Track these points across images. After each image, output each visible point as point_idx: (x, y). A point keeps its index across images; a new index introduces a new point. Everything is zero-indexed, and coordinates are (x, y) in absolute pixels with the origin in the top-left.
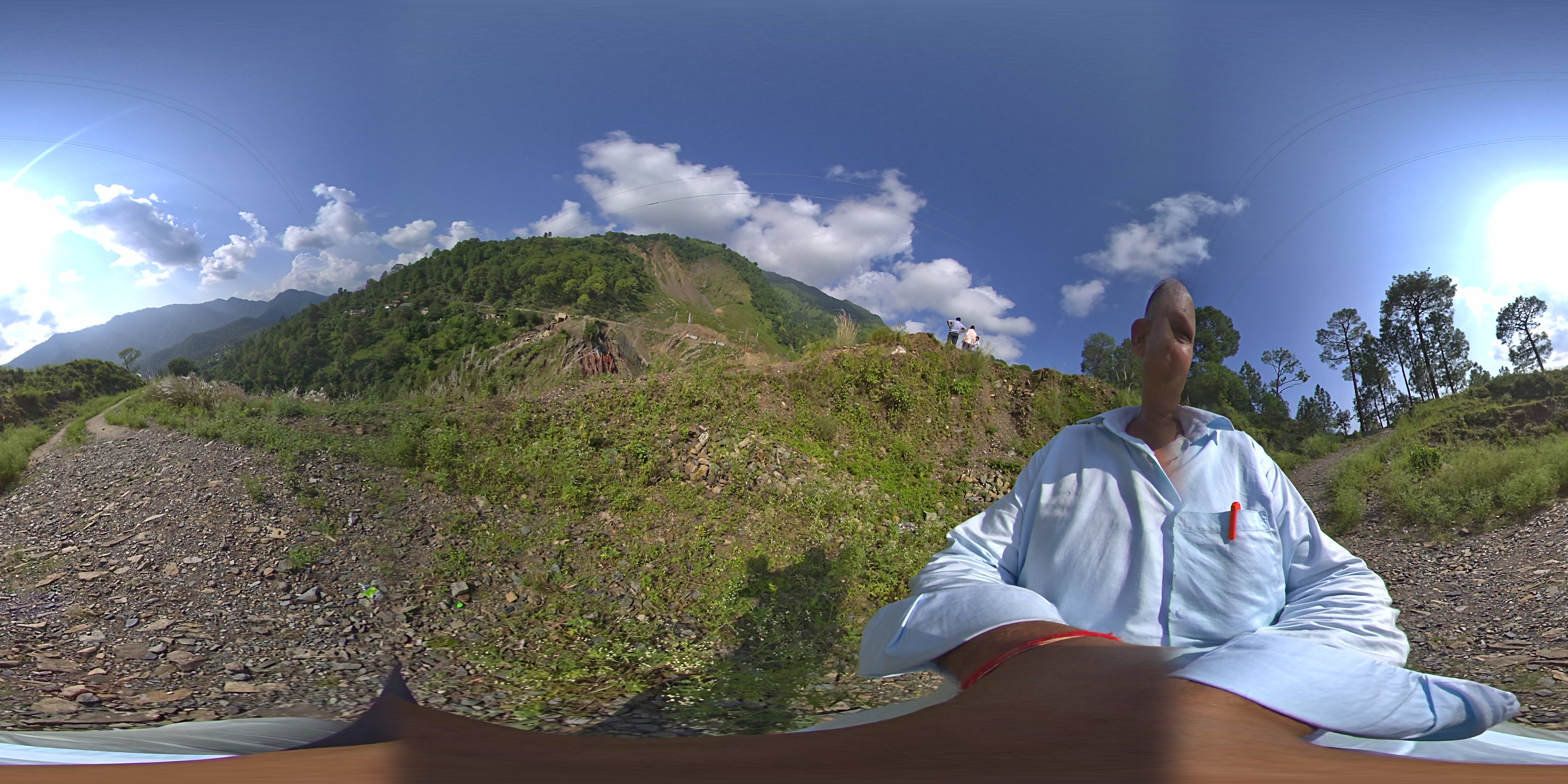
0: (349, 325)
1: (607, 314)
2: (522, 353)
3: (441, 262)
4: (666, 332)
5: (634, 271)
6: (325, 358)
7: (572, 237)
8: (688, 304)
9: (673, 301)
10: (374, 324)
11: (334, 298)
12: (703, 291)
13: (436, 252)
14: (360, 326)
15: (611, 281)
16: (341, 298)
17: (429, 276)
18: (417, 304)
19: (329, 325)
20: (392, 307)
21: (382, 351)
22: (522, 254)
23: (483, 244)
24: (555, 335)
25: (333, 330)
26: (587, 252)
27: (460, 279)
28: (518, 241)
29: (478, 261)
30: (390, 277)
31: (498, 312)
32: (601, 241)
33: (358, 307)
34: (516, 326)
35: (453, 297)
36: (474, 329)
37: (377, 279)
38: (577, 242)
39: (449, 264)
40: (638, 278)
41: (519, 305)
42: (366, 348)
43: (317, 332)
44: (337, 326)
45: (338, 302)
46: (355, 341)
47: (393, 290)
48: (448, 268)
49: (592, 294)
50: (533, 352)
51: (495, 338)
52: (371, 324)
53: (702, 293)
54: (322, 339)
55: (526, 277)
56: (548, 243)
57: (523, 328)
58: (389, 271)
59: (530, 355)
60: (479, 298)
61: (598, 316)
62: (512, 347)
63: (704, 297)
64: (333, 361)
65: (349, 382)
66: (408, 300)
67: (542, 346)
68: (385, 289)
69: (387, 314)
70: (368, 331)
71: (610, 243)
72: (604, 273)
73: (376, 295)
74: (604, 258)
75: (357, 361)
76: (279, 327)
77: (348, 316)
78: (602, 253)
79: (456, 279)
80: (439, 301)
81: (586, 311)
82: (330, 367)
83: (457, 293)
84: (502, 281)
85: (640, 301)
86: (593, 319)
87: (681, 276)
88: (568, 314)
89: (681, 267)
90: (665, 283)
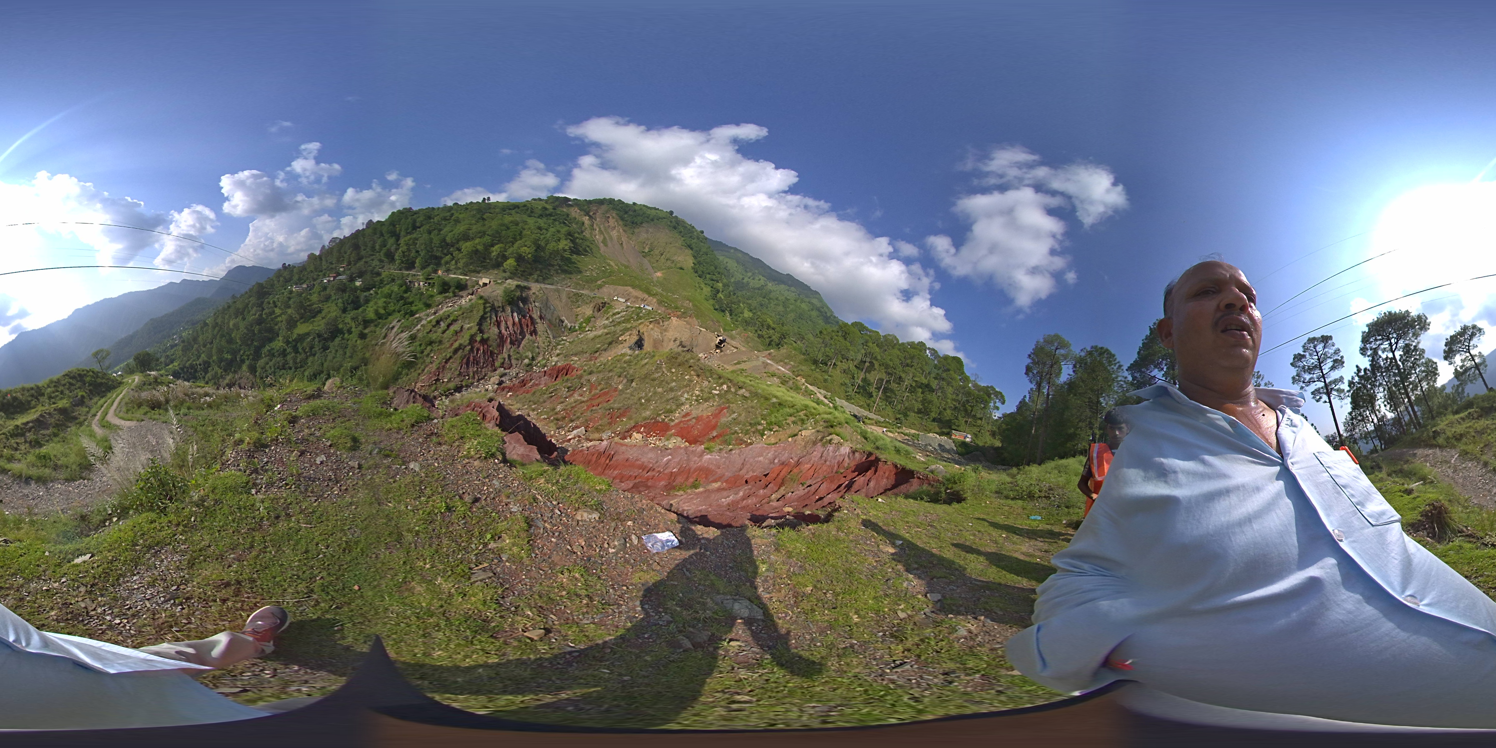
0: (292, 301)
1: (533, 277)
3: (375, 233)
4: (594, 294)
5: (571, 234)
8: (626, 267)
9: (610, 263)
10: (314, 298)
11: (279, 272)
12: (645, 255)
13: (370, 224)
14: (302, 300)
15: (541, 244)
16: (287, 272)
17: (363, 246)
18: (352, 277)
20: (330, 281)
21: (320, 325)
22: (458, 219)
25: (278, 306)
26: (525, 215)
27: (394, 248)
28: (455, 207)
29: (410, 229)
30: (328, 249)
31: (426, 280)
32: (541, 205)
33: (300, 281)
34: (441, 293)
35: (385, 266)
36: (403, 298)
37: (317, 252)
38: (515, 207)
39: (382, 234)
40: (574, 241)
41: (446, 271)
42: (307, 322)
43: (263, 310)
44: (281, 303)
45: (282, 277)
46: (297, 317)
47: (331, 264)
48: (381, 238)
49: (520, 258)
50: (453, 318)
51: (421, 305)
52: (311, 298)
53: (643, 257)
54: (268, 316)
55: (454, 244)
56: (482, 209)
57: (448, 294)
58: (327, 244)
60: (410, 266)
61: (522, 280)
62: (434, 314)
63: (645, 261)
64: (278, 336)
66: (343, 273)
68: (323, 263)
69: (325, 288)
70: (309, 305)
71: (549, 207)
72: (535, 237)
73: (316, 269)
74: (540, 222)
75: (299, 335)
77: (291, 292)
78: (540, 216)
79: (389, 249)
80: (372, 272)
81: (510, 275)
82: (276, 342)
83: (389, 262)
84: (432, 249)
85: (574, 263)
86: (515, 283)
87: (624, 239)
88: (491, 278)
89: (625, 231)
90: (606, 245)
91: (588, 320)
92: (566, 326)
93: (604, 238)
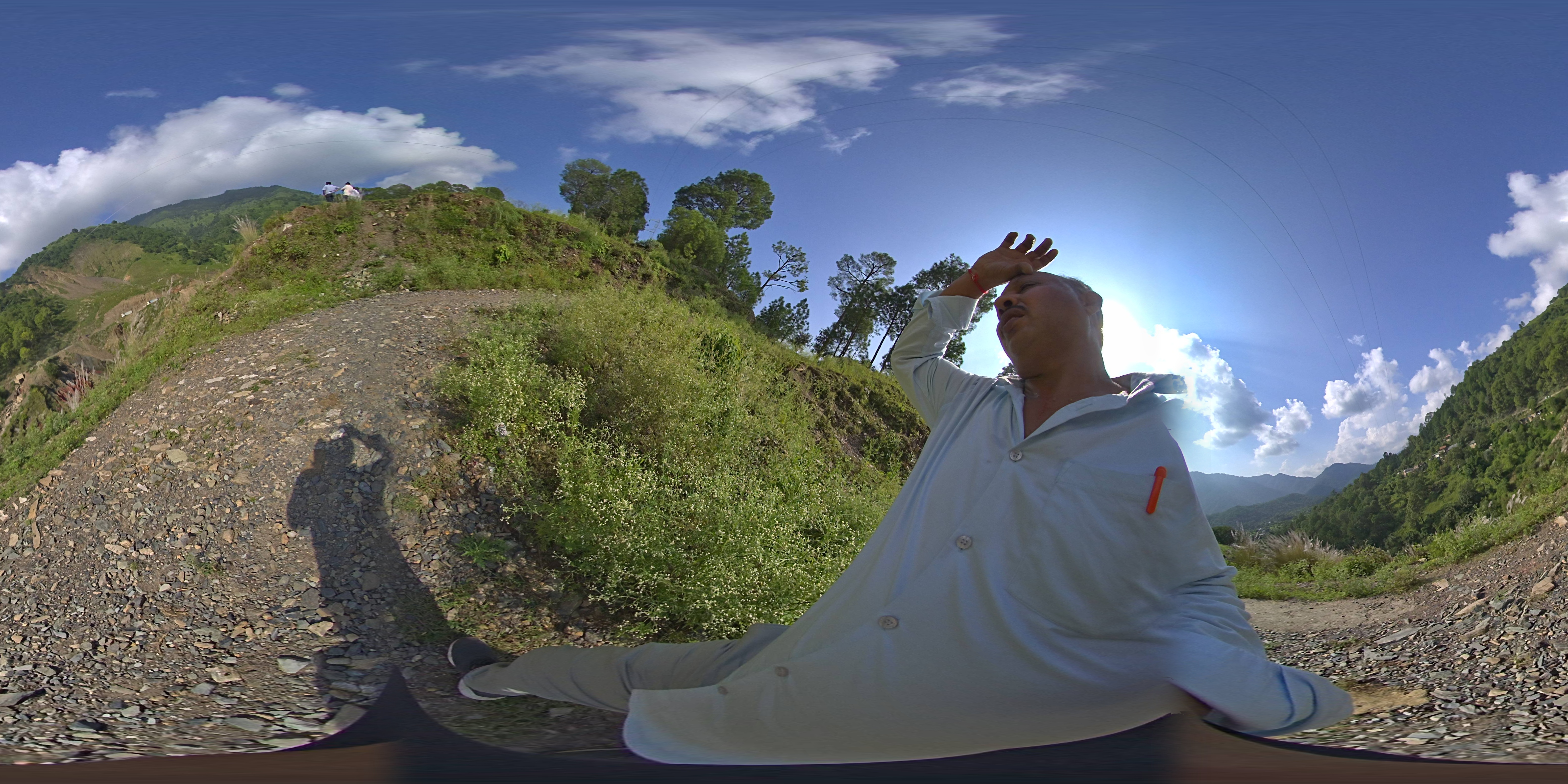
2: (14, 427)
4: (104, 327)
5: (38, 303)
8: (99, 293)
9: (85, 300)
12: (100, 273)
24: (28, 394)
49: (27, 344)
50: (23, 419)
53: (101, 276)
59: (21, 423)
61: (45, 357)
63: (105, 278)
67: (26, 410)
72: (20, 321)
81: (34, 360)
85: (64, 320)
86: (45, 361)
87: (72, 277)
88: (22, 372)
89: (65, 272)
90: (66, 293)
93: (60, 289)
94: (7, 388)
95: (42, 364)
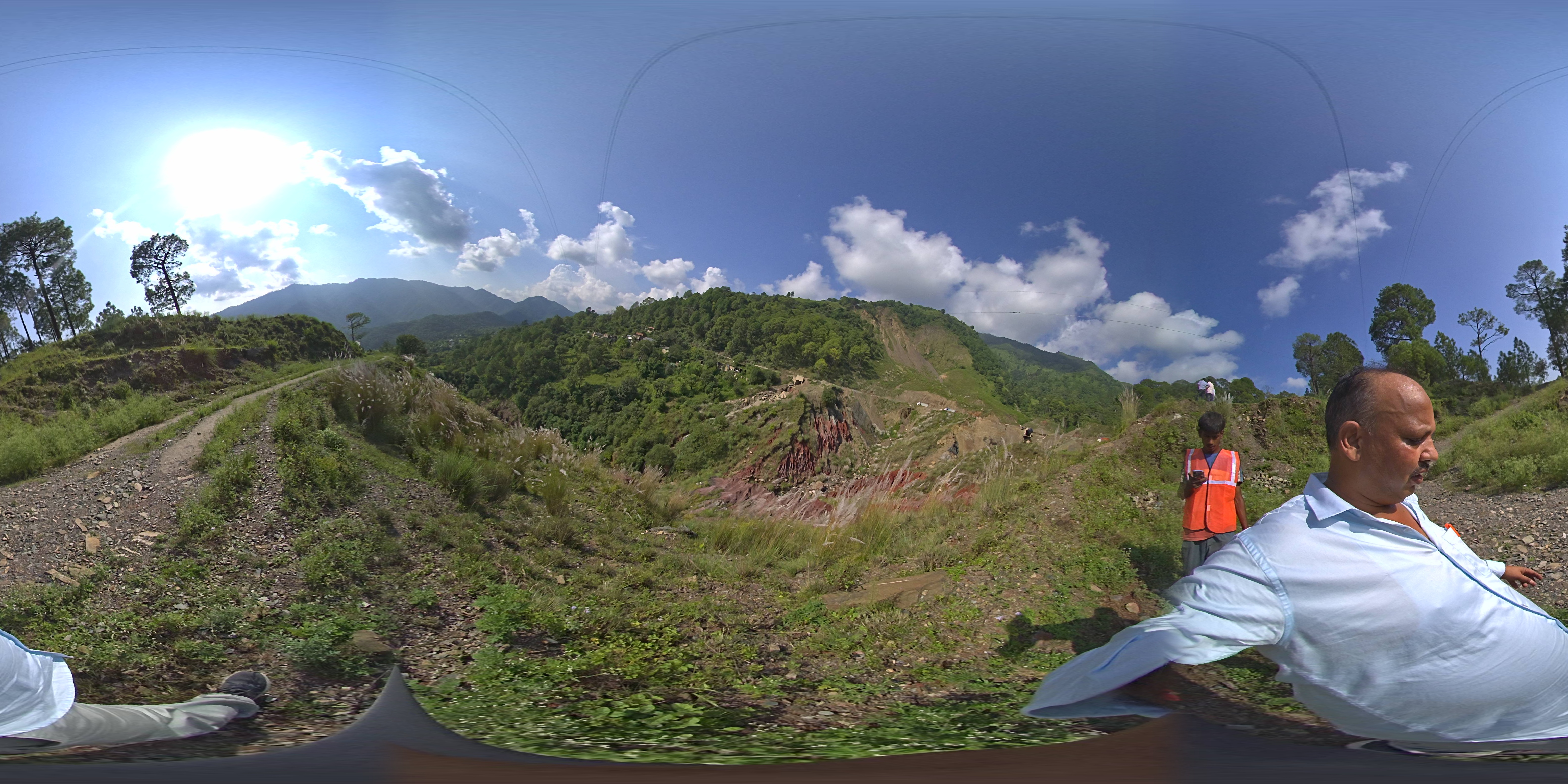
0: (589, 346)
1: (842, 380)
2: (759, 412)
3: (691, 305)
4: (897, 400)
5: (866, 338)
6: (555, 374)
7: (812, 299)
8: (914, 372)
9: (900, 367)
10: (614, 351)
11: (581, 315)
12: (928, 357)
13: (688, 294)
14: (600, 350)
15: (845, 346)
16: (587, 318)
17: (676, 316)
18: (659, 342)
19: (569, 341)
20: (635, 339)
21: (615, 382)
22: (767, 310)
23: (733, 294)
24: (794, 398)
25: (572, 347)
26: (824, 316)
27: (706, 325)
28: (763, 297)
29: (725, 310)
30: (639, 309)
31: (737, 366)
32: (836, 306)
33: (602, 330)
34: (754, 383)
35: (695, 341)
36: (712, 379)
37: (627, 307)
38: (815, 305)
39: (697, 308)
40: (869, 345)
41: (757, 361)
42: (601, 374)
43: (556, 345)
44: (577, 345)
45: (583, 321)
46: (591, 364)
47: (639, 322)
48: (696, 312)
49: (829, 359)
50: (771, 413)
51: (732, 391)
52: (610, 350)
53: (927, 359)
54: (559, 353)
55: (767, 335)
56: (790, 303)
57: (761, 386)
58: (640, 302)
59: (766, 415)
60: (720, 348)
61: (833, 382)
62: (748, 404)
63: (929, 363)
64: (564, 378)
65: (574, 404)
66: (651, 335)
67: (780, 408)
68: (632, 320)
69: (628, 345)
70: (606, 357)
71: (844, 308)
72: (839, 338)
73: (622, 323)
74: (839, 323)
75: (588, 385)
76: (519, 330)
77: (590, 337)
78: (837, 317)
79: (702, 325)
80: (680, 343)
81: (823, 376)
82: (560, 383)
83: (699, 338)
84: (744, 332)
85: (872, 368)
86: (830, 385)
87: (907, 342)
88: (805, 377)
89: (906, 334)
90: (892, 350)
91: (897, 426)
92: (878, 432)
93: (890, 342)
94: (783, 378)
95: (825, 385)
